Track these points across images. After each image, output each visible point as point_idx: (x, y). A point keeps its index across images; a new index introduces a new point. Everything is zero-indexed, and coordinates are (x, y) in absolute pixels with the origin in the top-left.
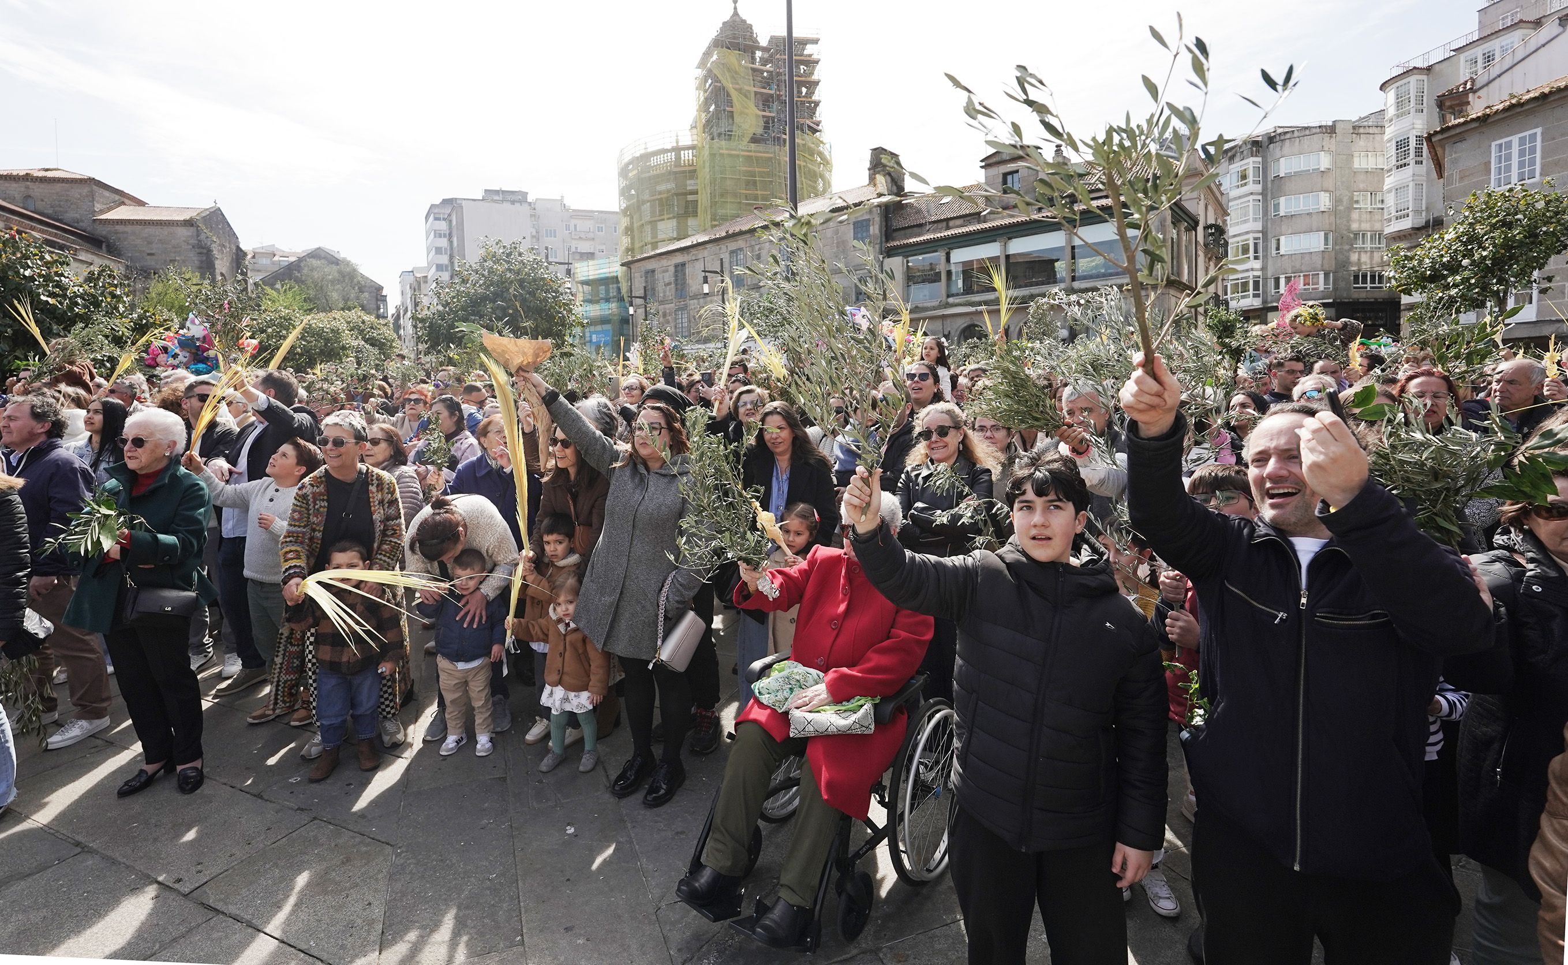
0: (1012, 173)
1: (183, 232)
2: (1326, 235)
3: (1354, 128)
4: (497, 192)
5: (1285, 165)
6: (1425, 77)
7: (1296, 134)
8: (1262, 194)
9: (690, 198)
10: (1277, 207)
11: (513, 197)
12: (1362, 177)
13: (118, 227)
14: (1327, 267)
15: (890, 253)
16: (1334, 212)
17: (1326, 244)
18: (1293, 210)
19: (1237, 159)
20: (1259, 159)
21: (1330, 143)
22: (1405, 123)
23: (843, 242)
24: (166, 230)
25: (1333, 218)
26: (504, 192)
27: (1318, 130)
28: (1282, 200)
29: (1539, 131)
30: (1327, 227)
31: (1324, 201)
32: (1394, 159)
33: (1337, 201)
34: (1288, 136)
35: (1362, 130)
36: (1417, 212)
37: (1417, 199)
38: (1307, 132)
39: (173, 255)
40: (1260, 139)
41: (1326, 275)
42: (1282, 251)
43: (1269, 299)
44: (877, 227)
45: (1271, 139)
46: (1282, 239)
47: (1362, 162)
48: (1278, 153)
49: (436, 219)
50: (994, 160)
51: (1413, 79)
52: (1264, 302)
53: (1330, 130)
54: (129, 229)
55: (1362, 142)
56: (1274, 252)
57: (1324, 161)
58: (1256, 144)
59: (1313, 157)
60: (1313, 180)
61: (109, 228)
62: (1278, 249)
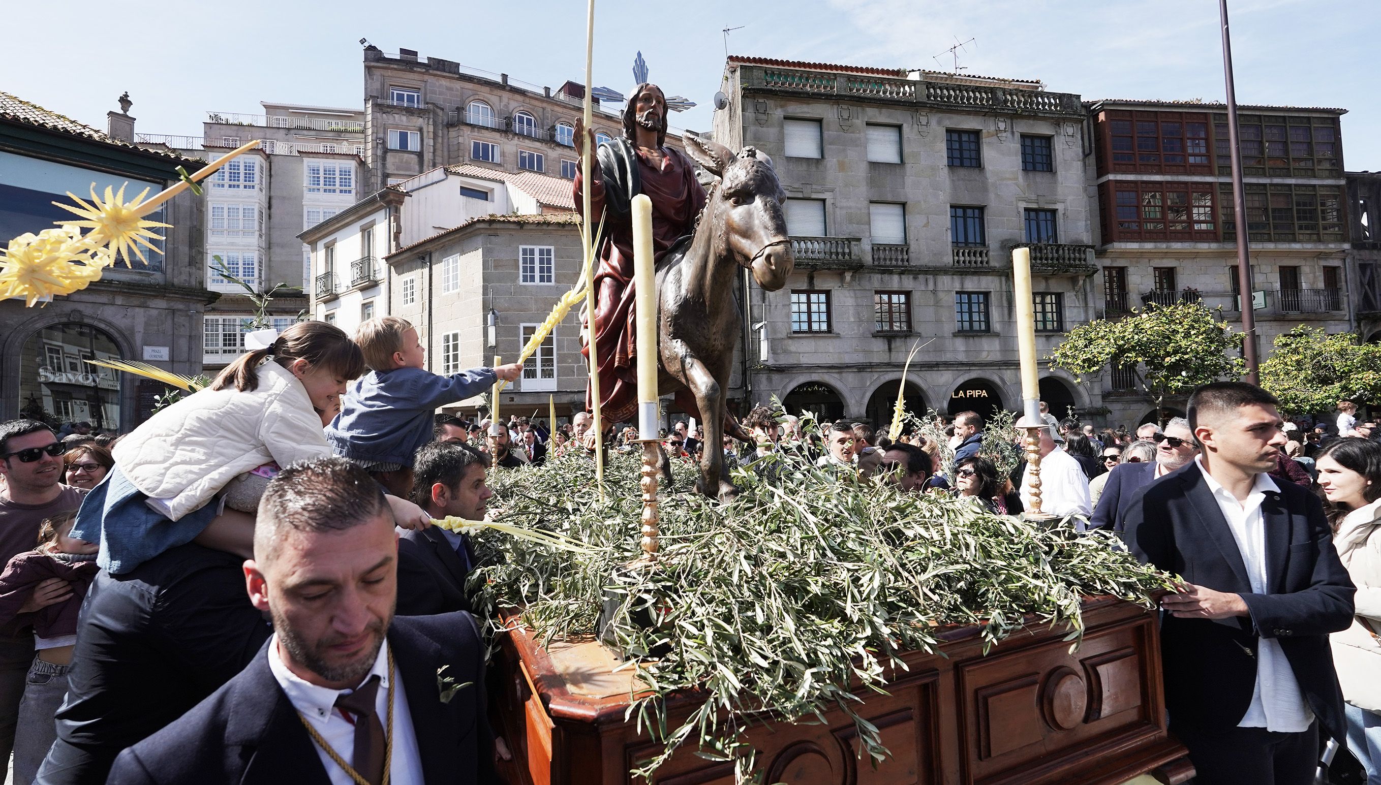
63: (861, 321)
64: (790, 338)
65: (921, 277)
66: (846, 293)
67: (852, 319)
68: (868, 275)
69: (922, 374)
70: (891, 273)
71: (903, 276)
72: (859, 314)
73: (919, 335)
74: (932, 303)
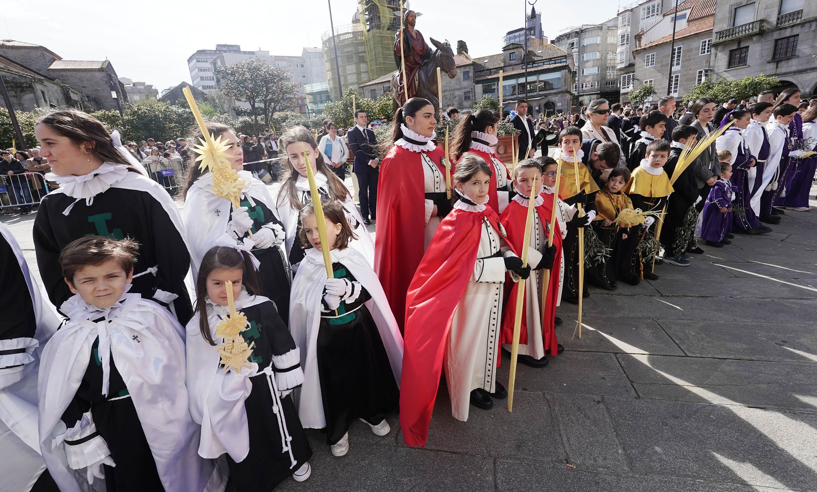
0: (512, 53)
1: (99, 75)
2: (598, 68)
3: (608, 27)
4: (224, 46)
5: (587, 41)
6: (630, 13)
7: (590, 29)
8: (578, 52)
9: (360, 54)
10: (583, 57)
11: (233, 48)
12: (610, 46)
13: (62, 73)
14: (598, 80)
15: (477, 82)
16: (601, 59)
17: (598, 71)
18: (588, 59)
19: (570, 38)
20: (578, 39)
21: (600, 33)
22: (624, 29)
23: (459, 79)
24: (89, 74)
25: (600, 62)
26: (228, 46)
27: (597, 28)
28: (585, 55)
29: (655, 53)
30: (599, 65)
31: (598, 55)
32: (620, 42)
33: (602, 55)
34: (587, 30)
35: (610, 28)
36: (626, 61)
37: (626, 57)
38: (594, 29)
39: (96, 87)
40: (578, 30)
41: (598, 83)
42: (584, 74)
43: (580, 92)
44: (472, 74)
45: (582, 31)
46: (585, 69)
47: (610, 40)
48: (584, 37)
49: (198, 61)
50: (506, 48)
51: (627, 13)
52: (578, 93)
53: (600, 28)
54: (68, 73)
55: (610, 33)
56: (582, 74)
57: (598, 40)
58: (577, 32)
59: (595, 38)
60: (594, 47)
61: (57, 74)
62: (583, 73)
63: (762, 56)
64: (725, 71)
65: (807, 25)
66: (757, 45)
67: (757, 57)
68: (771, 33)
69: (794, 76)
70: (785, 28)
71: (794, 28)
72: (762, 53)
73: (798, 57)
74: (812, 37)
